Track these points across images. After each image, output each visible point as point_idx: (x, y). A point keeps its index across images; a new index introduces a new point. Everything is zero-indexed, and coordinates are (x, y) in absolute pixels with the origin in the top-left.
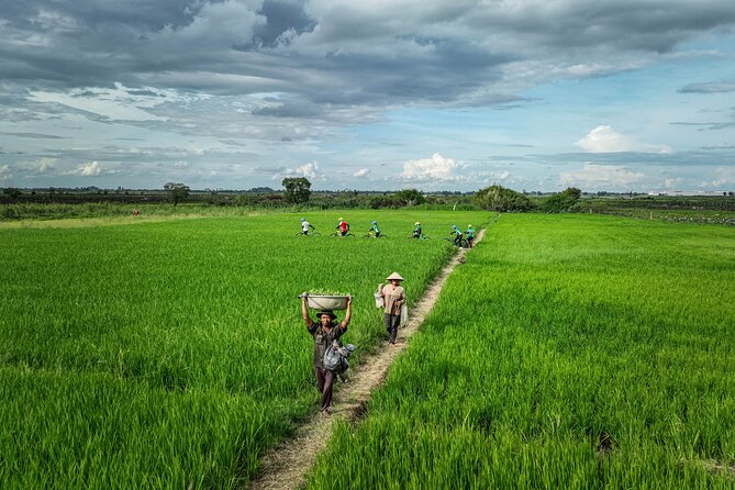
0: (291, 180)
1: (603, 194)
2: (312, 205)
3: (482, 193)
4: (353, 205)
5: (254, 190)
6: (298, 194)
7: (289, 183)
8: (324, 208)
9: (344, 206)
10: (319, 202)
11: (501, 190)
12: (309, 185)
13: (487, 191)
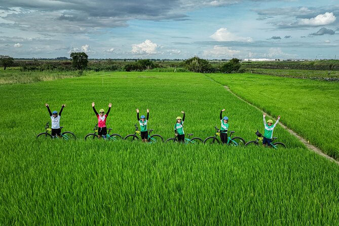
0: (76, 54)
1: (224, 60)
2: (90, 69)
3: (188, 62)
4: (114, 69)
5: (58, 58)
6: (80, 62)
7: (75, 56)
8: (97, 70)
9: (108, 69)
10: (94, 67)
11: (199, 60)
12: (87, 56)
13: (191, 60)
